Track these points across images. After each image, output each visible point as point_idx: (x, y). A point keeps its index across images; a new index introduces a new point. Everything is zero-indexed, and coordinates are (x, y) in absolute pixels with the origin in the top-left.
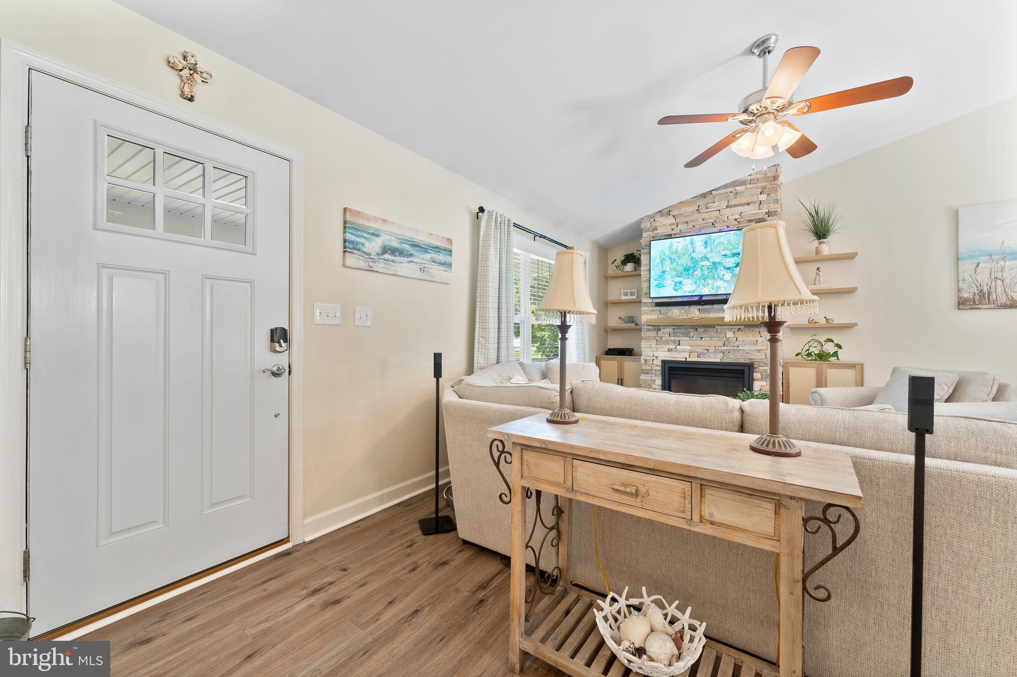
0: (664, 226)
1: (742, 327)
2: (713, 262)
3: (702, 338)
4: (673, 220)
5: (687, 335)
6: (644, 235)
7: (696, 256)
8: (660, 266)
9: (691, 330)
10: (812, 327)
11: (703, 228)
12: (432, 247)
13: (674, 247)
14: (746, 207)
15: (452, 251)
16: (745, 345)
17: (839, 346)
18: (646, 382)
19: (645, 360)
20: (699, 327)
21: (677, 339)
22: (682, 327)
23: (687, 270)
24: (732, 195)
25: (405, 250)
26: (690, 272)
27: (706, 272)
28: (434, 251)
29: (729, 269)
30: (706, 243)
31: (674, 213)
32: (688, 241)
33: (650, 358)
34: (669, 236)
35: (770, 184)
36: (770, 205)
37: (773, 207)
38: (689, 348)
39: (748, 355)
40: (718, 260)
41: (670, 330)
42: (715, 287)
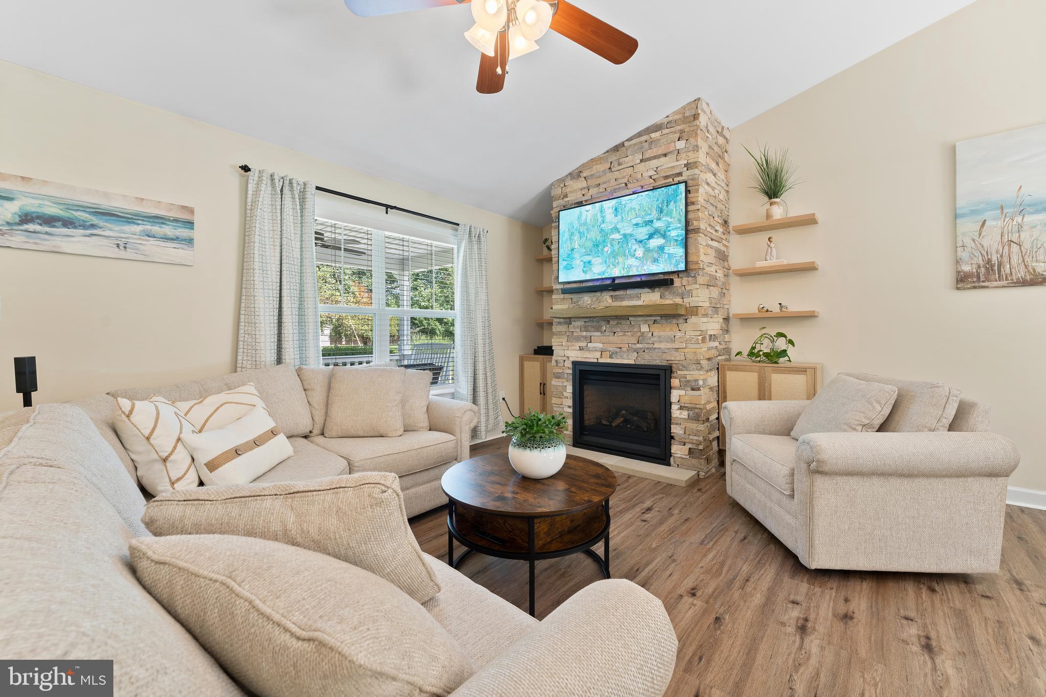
0: (574, 191)
1: (658, 318)
2: (624, 234)
3: (615, 333)
4: (583, 184)
5: (598, 329)
6: (555, 204)
7: (607, 227)
8: (569, 242)
9: (603, 323)
10: (763, 317)
11: (615, 190)
12: (145, 217)
13: (583, 218)
14: (663, 159)
15: (193, 223)
16: (661, 342)
17: (791, 342)
18: (557, 389)
19: (556, 361)
20: (612, 319)
21: (589, 334)
22: (594, 320)
23: (596, 245)
24: (646, 145)
25: (79, 220)
26: (600, 248)
27: (616, 247)
28: (149, 222)
29: (641, 242)
30: (616, 210)
31: (584, 174)
32: (597, 209)
33: (561, 358)
34: (580, 204)
35: (689, 126)
36: (689, 154)
37: (692, 157)
38: (601, 345)
39: (665, 355)
40: (628, 232)
41: (579, 323)
42: (626, 266)
